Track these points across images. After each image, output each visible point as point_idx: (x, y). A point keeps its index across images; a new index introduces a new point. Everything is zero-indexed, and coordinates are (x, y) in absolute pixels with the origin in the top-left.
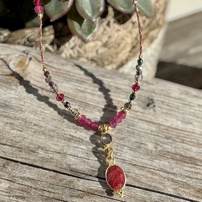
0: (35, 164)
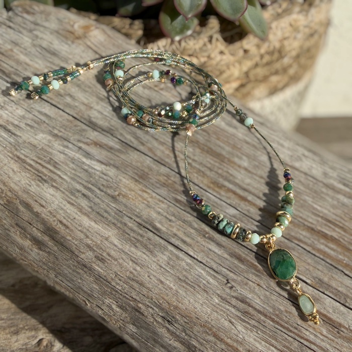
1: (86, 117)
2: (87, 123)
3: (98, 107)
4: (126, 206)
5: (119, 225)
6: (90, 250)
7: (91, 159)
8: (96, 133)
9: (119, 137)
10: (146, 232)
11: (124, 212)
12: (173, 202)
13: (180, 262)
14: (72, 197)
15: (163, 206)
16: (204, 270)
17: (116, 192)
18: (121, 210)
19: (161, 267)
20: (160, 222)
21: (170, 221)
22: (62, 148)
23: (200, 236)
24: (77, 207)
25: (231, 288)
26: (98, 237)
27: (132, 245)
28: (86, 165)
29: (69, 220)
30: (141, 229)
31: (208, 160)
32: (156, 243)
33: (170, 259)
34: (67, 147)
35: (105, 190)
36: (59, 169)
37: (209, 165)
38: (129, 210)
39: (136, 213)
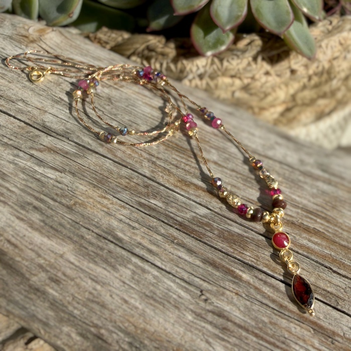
0: (9, 112)
1: (39, 121)
2: (41, 129)
3: (54, 111)
4: (83, 216)
5: (75, 238)
6: (43, 271)
7: (44, 166)
8: (50, 138)
9: (76, 140)
10: (107, 244)
11: (81, 223)
12: (136, 207)
13: (146, 276)
14: (22, 211)
15: (125, 212)
16: (174, 282)
17: (72, 202)
18: (78, 221)
19: (124, 283)
20: (122, 231)
21: (134, 228)
22: (12, 157)
23: (168, 242)
24: (28, 223)
25: (206, 300)
26: (52, 255)
27: (91, 260)
28: (38, 174)
29: (19, 238)
30: (101, 241)
31: (174, 156)
32: (118, 255)
33: (134, 272)
34: (18, 156)
35: (59, 200)
36: (8, 181)
37: (175, 162)
38: (86, 221)
39: (94, 223)
